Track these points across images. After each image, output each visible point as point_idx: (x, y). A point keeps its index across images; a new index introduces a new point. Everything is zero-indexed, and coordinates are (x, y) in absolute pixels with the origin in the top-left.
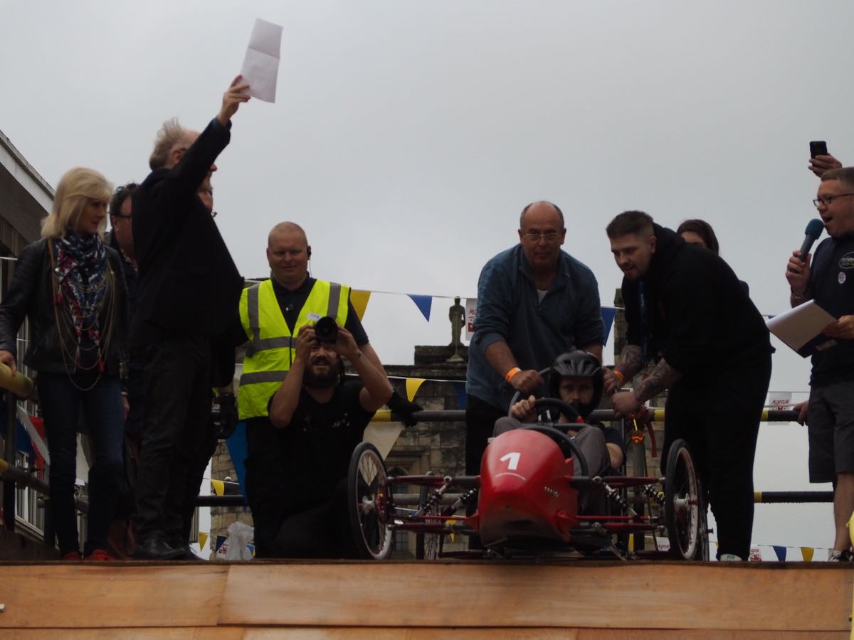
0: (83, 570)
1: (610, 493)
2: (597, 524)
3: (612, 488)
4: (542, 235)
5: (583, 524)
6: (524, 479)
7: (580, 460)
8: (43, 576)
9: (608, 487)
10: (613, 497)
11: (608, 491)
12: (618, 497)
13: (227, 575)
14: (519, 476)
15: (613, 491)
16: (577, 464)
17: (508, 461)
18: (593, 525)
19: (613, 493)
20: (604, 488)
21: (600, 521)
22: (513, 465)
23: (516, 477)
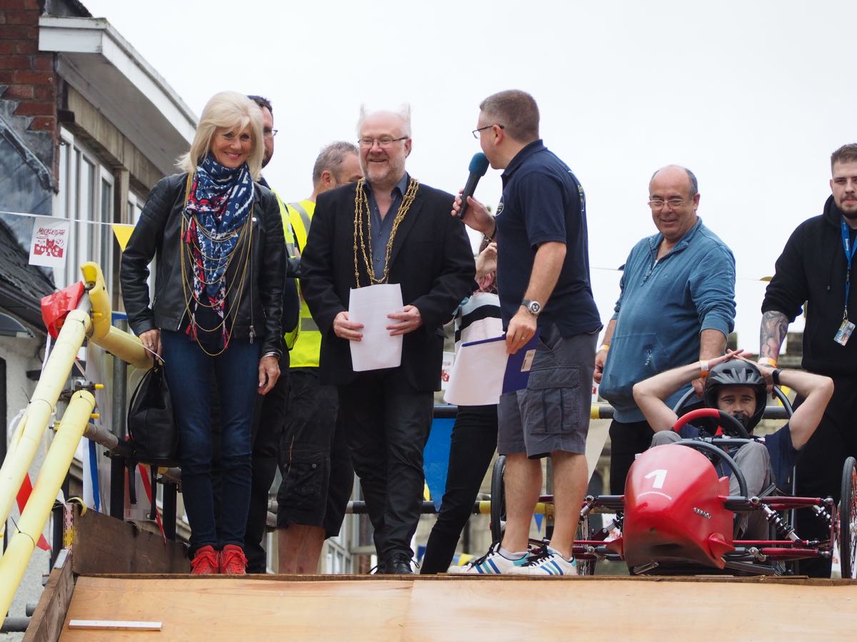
0: (250, 585)
1: (770, 516)
2: (754, 549)
3: (772, 508)
4: (666, 202)
5: (738, 549)
6: (670, 498)
7: (739, 481)
8: (204, 590)
9: (767, 509)
10: (772, 520)
11: (766, 514)
12: (778, 520)
13: (411, 592)
14: (664, 495)
15: (773, 512)
16: (735, 484)
17: (654, 478)
18: (749, 551)
19: (773, 515)
20: (763, 509)
21: (758, 546)
22: (659, 484)
23: (660, 495)
